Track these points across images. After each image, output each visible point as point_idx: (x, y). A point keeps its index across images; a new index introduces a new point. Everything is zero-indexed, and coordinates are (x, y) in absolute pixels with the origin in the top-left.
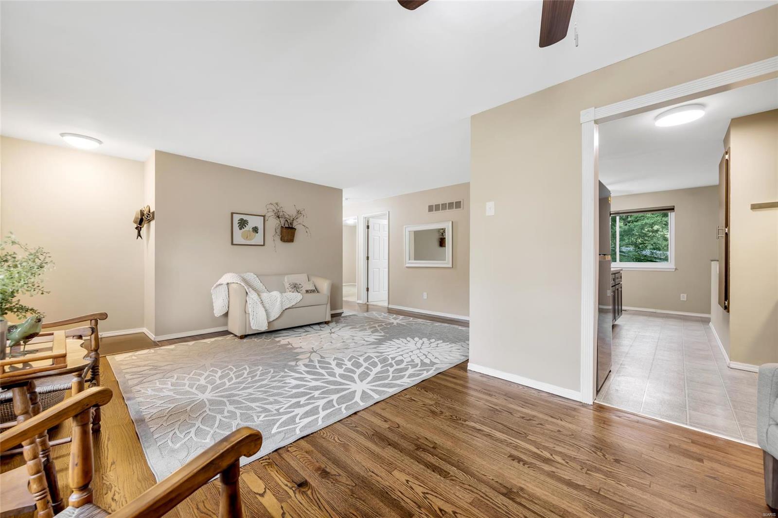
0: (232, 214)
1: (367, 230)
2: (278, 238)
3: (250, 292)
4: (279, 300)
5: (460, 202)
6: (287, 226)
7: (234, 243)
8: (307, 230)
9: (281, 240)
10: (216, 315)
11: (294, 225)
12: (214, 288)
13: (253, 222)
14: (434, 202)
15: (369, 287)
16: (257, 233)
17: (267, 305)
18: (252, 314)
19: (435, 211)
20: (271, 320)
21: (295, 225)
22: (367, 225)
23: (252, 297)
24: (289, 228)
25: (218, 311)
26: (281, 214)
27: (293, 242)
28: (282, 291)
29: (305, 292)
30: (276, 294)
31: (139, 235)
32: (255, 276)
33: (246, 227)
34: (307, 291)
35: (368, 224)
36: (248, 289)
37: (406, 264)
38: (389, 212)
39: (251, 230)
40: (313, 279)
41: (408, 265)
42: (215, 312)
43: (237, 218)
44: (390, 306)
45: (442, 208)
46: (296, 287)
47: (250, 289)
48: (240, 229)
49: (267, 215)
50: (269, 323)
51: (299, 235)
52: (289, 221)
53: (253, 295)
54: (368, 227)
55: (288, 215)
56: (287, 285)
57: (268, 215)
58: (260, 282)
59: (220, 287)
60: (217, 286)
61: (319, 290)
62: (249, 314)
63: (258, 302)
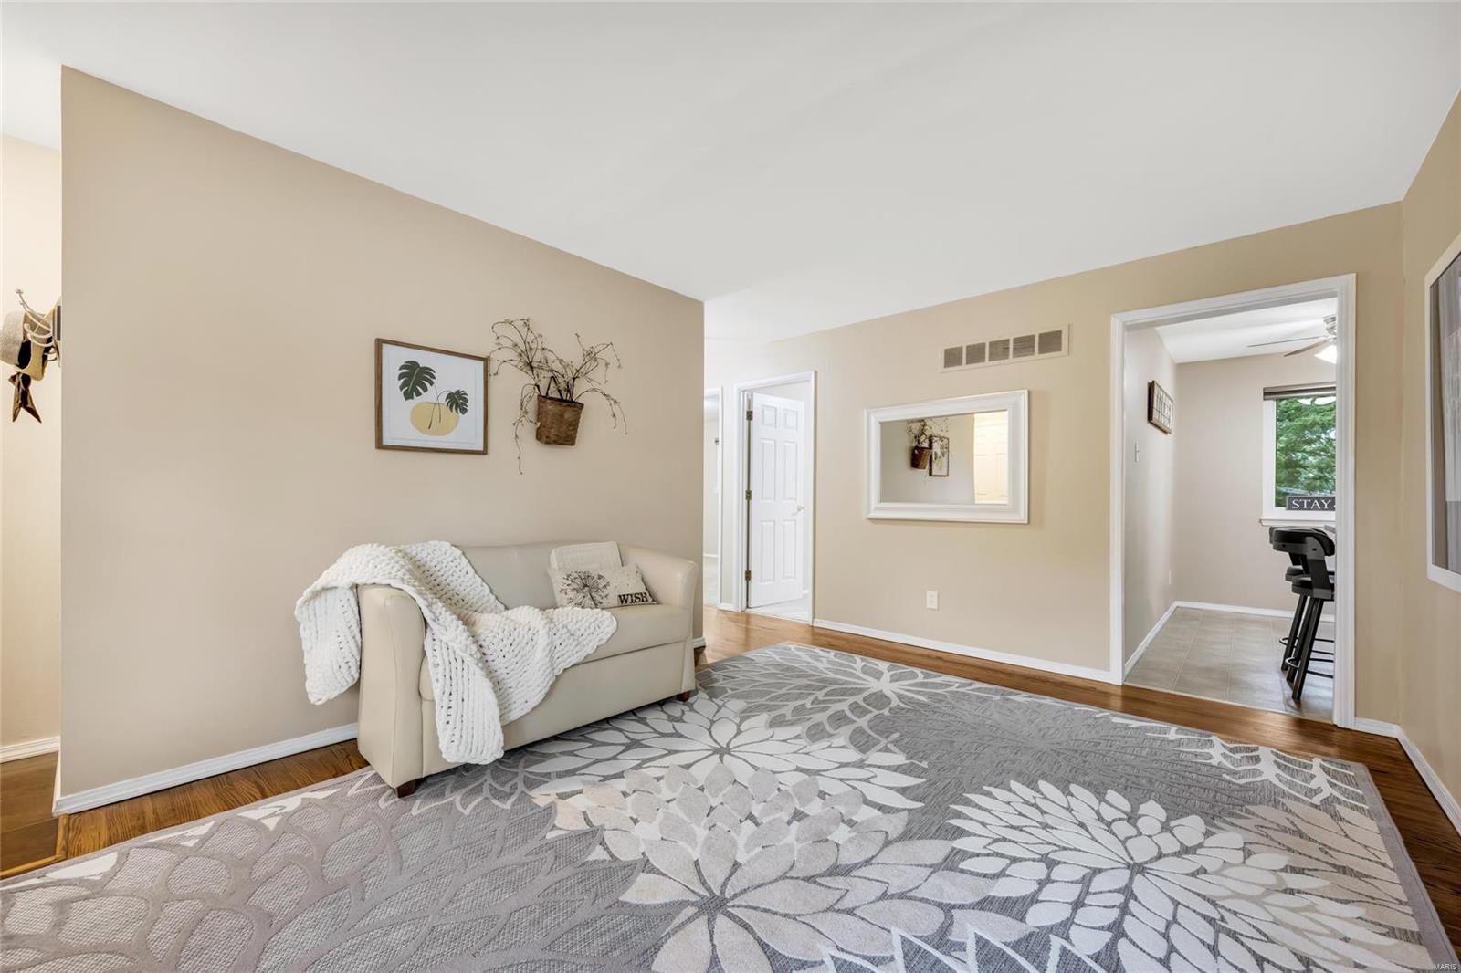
0: (380, 343)
1: (746, 422)
2: (528, 430)
3: (436, 619)
4: (542, 640)
5: (1060, 332)
6: (556, 395)
7: (386, 441)
8: (616, 409)
9: (539, 437)
10: (313, 699)
11: (577, 392)
12: (308, 601)
13: (451, 375)
14: (963, 341)
15: (752, 569)
16: (464, 411)
17: (499, 665)
18: (446, 705)
19: (968, 362)
20: (514, 716)
21: (581, 392)
22: (746, 409)
23: (445, 639)
24: (561, 400)
25: (323, 683)
26: (538, 357)
27: (573, 445)
28: (547, 604)
29: (616, 602)
30: (526, 615)
31: (24, 401)
32: (458, 553)
33: (425, 389)
34: (623, 599)
35: (749, 406)
36: (430, 606)
37: (869, 512)
38: (816, 373)
39: (443, 400)
40: (637, 557)
41: (874, 515)
42: (308, 685)
43: (395, 359)
44: (819, 623)
45: (991, 354)
46: (588, 588)
47: (439, 607)
48: (408, 396)
49: (492, 356)
50: (507, 728)
51: (593, 423)
52: (560, 380)
53: (447, 631)
54: (750, 416)
55: (561, 361)
56: (559, 581)
57: (497, 357)
58: (471, 571)
59: (329, 595)
60: (316, 594)
61: (660, 594)
62: (433, 701)
63: (468, 659)
